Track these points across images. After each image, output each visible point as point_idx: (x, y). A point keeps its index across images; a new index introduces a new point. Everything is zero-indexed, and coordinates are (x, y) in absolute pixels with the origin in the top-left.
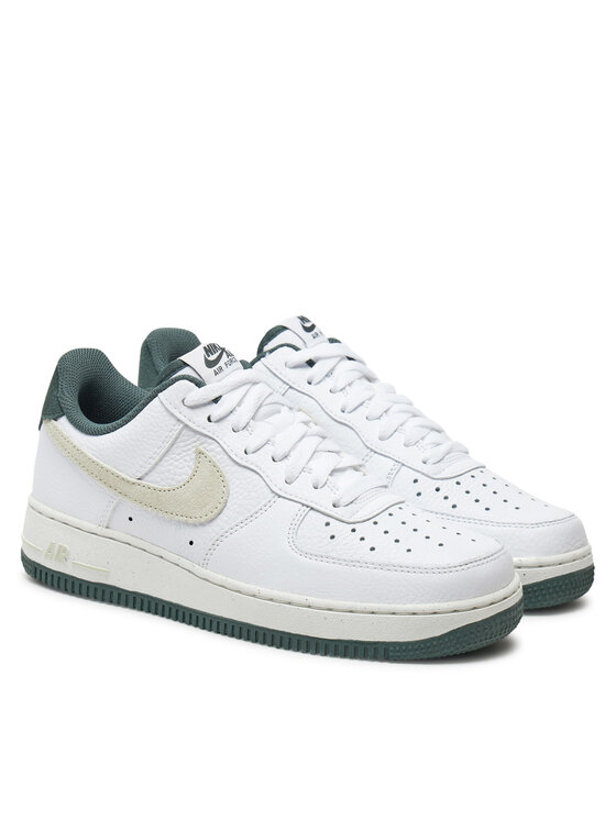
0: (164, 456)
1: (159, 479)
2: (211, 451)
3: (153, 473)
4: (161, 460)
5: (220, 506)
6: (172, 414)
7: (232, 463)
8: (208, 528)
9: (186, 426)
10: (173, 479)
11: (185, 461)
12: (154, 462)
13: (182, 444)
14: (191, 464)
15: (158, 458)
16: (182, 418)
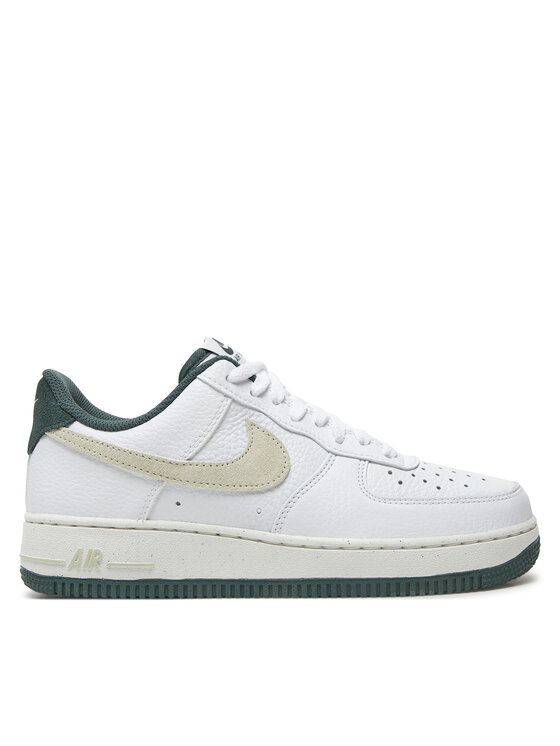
0: (215, 432)
1: (212, 456)
2: (261, 422)
3: (204, 451)
4: (211, 437)
5: (285, 470)
6: (218, 391)
7: (283, 431)
8: (278, 493)
9: (234, 401)
10: (228, 453)
11: (237, 434)
12: (205, 439)
13: (231, 419)
14: (243, 436)
15: (210, 434)
16: (230, 394)
